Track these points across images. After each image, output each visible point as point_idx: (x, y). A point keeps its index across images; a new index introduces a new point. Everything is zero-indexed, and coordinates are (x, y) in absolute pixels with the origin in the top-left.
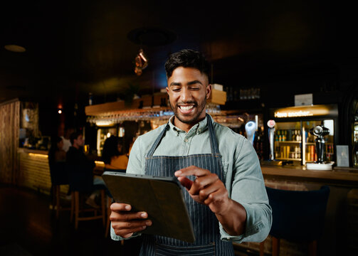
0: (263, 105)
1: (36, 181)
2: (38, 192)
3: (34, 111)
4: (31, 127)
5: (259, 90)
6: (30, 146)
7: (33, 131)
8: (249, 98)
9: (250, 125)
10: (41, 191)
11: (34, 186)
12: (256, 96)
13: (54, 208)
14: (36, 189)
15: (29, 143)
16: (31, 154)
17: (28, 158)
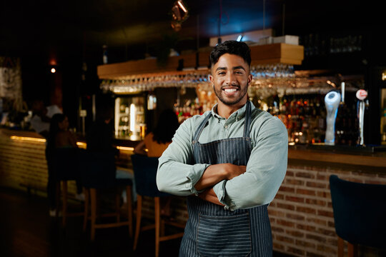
0: (365, 62)
1: (23, 177)
2: (28, 193)
3: (14, 71)
4: (11, 95)
5: (360, 37)
6: (12, 125)
7: (13, 101)
8: (344, 50)
9: (331, 97)
10: (33, 191)
11: (21, 185)
12: (355, 48)
13: (57, 213)
14: (25, 189)
15: (10, 120)
16: (14, 138)
17: (10, 143)
